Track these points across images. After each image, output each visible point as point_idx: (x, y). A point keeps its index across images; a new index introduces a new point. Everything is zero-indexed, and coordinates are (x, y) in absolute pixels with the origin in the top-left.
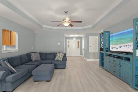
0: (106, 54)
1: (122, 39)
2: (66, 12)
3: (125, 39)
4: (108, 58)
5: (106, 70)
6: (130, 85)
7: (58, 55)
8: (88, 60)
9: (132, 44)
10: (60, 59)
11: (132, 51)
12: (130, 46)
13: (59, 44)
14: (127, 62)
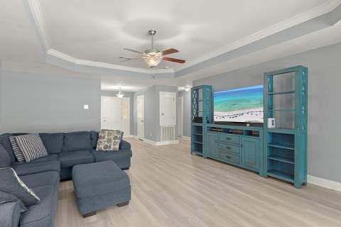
0: (208, 127)
1: (242, 101)
2: (153, 32)
3: (248, 101)
4: (213, 134)
5: (208, 158)
6: (258, 174)
7: (104, 138)
8: (158, 144)
9: (262, 109)
10: (112, 147)
11: (262, 121)
12: (258, 113)
13: (86, 107)
14: (252, 139)
